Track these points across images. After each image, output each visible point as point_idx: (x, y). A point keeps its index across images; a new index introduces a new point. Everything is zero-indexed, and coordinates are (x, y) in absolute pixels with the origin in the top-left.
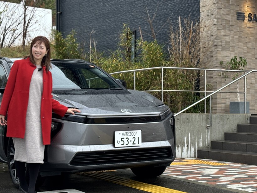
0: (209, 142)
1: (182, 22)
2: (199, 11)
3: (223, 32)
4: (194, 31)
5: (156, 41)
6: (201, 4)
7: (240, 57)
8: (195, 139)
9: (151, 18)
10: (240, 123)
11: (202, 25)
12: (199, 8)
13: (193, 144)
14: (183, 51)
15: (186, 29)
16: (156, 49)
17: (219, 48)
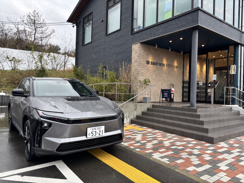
0: (136, 116)
1: (124, 63)
2: (131, 59)
3: (141, 69)
4: (129, 68)
5: (113, 71)
6: (132, 57)
7: (148, 79)
8: (130, 115)
9: (112, 62)
10: (148, 107)
11: (132, 65)
12: (131, 58)
13: (129, 117)
14: (124, 75)
15: (126, 67)
16: (113, 74)
17: (139, 75)
